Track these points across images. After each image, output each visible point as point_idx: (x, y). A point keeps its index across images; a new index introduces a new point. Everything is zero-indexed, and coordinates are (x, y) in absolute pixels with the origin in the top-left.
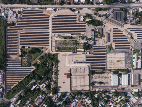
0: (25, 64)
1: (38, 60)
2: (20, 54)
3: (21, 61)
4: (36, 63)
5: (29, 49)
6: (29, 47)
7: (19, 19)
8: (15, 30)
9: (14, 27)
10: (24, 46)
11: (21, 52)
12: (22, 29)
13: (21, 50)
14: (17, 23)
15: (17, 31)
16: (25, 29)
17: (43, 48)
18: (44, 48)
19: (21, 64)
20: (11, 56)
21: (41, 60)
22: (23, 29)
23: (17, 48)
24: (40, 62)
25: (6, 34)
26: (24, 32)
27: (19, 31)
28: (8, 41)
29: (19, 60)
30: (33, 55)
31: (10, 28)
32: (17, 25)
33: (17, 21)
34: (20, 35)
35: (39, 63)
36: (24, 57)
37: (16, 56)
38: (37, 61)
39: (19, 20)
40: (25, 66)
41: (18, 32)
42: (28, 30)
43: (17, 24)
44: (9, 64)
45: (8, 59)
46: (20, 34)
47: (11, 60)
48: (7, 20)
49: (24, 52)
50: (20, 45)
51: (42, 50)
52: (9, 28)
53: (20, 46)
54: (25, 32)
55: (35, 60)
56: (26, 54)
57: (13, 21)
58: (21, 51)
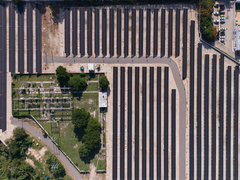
0: (24, 92)
1: (43, 151)
2: (74, 68)
3: (39, 74)
4: (30, 144)
5: (94, 109)
6: (104, 110)
7: (233, 65)
8: (181, 45)
9: (198, 40)
10: (111, 86)
11: (83, 75)
12: (188, 79)
13: (92, 74)
14: (215, 56)
15: (177, 55)
16: (188, 89)
17: (102, 172)
18: (100, 176)
19: (26, 72)
20: (62, 26)
21: (45, 166)
22: (186, 82)
23: (101, 55)
24: (36, 163)
25: (163, 7)
26: (172, 85)
27: (178, 61)
28: (130, 14)
29: (43, 64)
30: (67, 126)
31: (193, 23)
32: (207, 56)
33: (223, 56)
34: (159, 69)
35: (32, 158)
36: (57, 89)
37: (62, 49)
38: (39, 148)
39: (227, 63)
40: (13, 94)
41: (173, 57)
42: (183, 102)
43: (211, 53)
44: (25, 17)
45: (49, 11)
46: (166, 69)
47: (43, 29)
48: (229, 7)
49: (84, 87)
50: (115, 69)
51: (93, 168)
52: (193, 15)
53: (107, 70)
54: (174, 91)
55: (46, 136)
56: (74, 95)
57: (223, 33)
58: (86, 71)
